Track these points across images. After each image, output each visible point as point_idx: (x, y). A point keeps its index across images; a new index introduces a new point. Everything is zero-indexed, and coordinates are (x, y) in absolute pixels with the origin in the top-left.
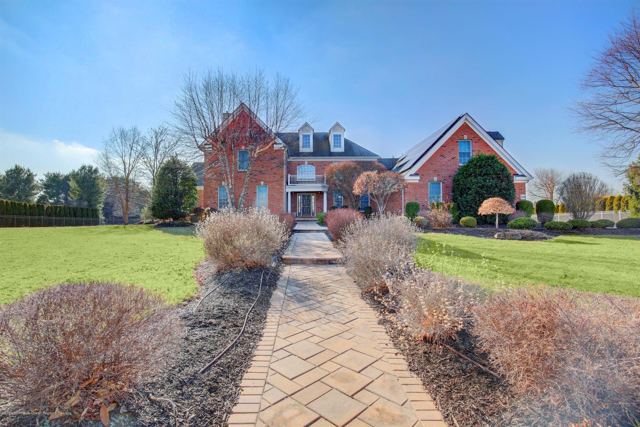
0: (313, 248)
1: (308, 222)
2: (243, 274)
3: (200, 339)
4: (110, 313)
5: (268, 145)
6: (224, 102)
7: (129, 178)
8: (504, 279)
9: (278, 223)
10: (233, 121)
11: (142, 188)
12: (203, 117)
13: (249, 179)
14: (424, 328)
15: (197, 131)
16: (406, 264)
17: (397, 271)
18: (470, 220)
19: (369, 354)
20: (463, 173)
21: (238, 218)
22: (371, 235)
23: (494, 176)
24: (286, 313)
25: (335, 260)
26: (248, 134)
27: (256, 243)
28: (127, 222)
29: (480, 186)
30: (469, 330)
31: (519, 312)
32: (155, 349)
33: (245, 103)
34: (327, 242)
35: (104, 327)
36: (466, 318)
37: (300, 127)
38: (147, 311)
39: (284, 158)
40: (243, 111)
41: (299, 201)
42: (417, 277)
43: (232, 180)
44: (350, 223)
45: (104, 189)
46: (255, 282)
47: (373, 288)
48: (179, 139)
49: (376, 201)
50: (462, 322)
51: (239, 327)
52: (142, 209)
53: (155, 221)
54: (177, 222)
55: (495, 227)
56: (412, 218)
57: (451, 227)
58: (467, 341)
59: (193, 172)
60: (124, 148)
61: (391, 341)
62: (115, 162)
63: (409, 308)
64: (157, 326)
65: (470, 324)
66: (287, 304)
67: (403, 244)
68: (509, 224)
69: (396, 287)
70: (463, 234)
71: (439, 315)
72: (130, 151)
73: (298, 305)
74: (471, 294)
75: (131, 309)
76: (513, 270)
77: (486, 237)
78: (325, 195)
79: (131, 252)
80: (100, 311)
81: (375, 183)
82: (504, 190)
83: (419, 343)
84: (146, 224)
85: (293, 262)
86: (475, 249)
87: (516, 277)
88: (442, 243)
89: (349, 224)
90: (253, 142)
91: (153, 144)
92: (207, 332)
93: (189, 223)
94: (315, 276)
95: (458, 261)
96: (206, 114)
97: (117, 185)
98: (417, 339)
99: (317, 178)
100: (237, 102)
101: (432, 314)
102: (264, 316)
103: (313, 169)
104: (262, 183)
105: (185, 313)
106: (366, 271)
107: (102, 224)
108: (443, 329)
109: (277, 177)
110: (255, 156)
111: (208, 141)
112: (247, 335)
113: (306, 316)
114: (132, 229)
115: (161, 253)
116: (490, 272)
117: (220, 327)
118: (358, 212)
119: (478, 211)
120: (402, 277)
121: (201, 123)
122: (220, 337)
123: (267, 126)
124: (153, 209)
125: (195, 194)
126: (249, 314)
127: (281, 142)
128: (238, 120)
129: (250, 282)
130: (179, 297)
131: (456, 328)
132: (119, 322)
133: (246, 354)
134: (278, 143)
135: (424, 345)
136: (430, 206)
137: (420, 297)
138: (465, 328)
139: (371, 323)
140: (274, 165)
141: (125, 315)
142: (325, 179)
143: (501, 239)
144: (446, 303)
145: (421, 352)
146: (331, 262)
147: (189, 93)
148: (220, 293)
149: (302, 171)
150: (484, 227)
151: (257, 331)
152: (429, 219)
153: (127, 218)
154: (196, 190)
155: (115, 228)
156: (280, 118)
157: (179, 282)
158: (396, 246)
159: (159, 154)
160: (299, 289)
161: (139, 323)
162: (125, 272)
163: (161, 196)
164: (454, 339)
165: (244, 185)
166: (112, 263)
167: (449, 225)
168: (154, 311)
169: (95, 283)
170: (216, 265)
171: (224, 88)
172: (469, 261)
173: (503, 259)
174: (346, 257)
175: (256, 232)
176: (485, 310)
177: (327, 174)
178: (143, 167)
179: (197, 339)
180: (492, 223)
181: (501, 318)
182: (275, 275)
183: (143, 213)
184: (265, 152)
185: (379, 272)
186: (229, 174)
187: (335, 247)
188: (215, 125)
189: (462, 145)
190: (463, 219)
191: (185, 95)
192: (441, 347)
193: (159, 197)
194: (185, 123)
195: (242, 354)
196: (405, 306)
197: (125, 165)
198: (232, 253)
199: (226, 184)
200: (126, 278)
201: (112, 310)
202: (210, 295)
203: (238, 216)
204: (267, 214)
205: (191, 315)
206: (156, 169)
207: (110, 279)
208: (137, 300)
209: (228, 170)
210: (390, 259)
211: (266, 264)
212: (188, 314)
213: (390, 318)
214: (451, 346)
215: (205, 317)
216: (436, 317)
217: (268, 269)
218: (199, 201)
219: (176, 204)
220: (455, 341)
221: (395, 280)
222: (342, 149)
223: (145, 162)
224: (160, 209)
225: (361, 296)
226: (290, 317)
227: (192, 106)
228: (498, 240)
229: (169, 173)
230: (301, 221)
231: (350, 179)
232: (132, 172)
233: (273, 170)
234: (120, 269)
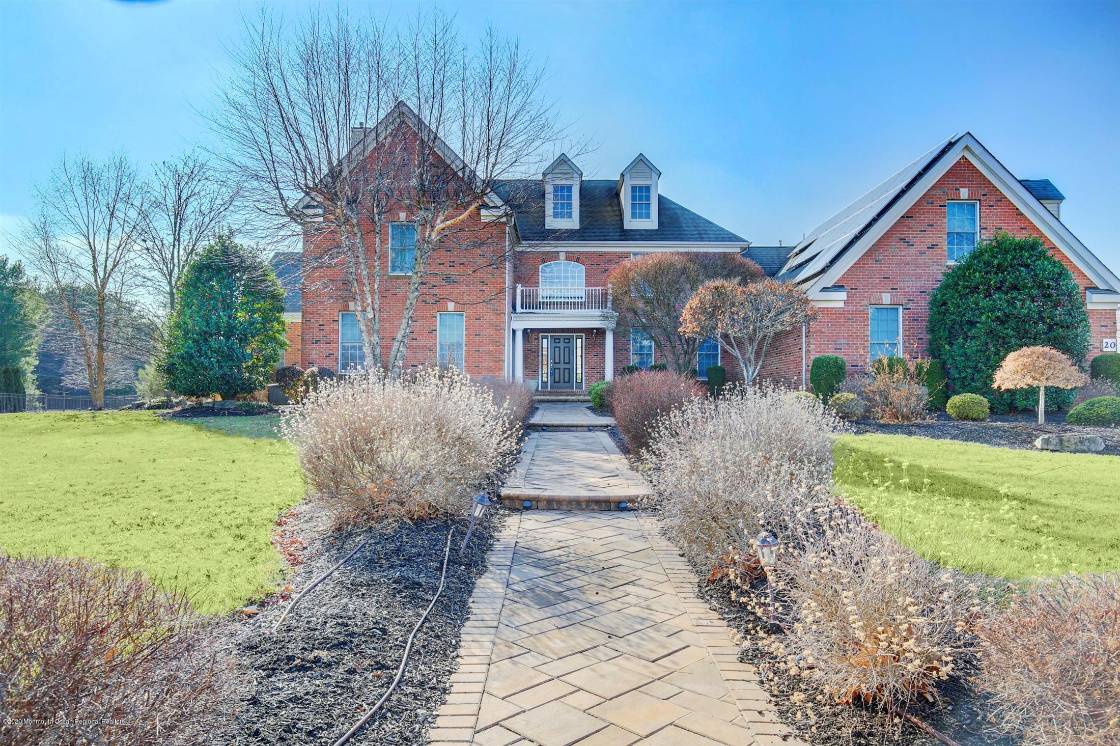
0: (578, 470)
1: (567, 405)
2: (401, 536)
3: (290, 700)
4: (51, 637)
5: (465, 210)
6: (352, 98)
7: (106, 291)
8: (1059, 552)
9: (489, 406)
10: (377, 149)
11: (142, 317)
12: (300, 136)
13: (417, 297)
14: (855, 672)
15: (283, 173)
16: (809, 510)
17: (786, 528)
18: (973, 403)
19: (715, 737)
20: (957, 284)
21: (389, 393)
22: (723, 438)
23: (1035, 292)
24: (509, 634)
25: (632, 500)
26: (414, 182)
27: (434, 456)
28: (99, 403)
29: (998, 318)
30: (969, 678)
31: (1096, 636)
32: (172, 728)
33: (408, 103)
34: (613, 457)
35: (34, 675)
36: (960, 647)
37: (547, 164)
38: (152, 630)
39: (507, 243)
40: (403, 122)
41: (545, 353)
42: (836, 543)
43: (373, 299)
44: (670, 408)
45: (37, 317)
46: (430, 555)
47: (726, 570)
48: (237, 192)
49: (736, 353)
50: (949, 659)
51: (388, 668)
52: (140, 371)
53: (175, 400)
54: (231, 404)
55: (1037, 421)
56: (825, 396)
57: (924, 419)
58: (965, 706)
59: (273, 276)
60: (91, 212)
61: (773, 704)
62: (69, 249)
63: (816, 622)
64: (178, 669)
65: (971, 664)
66: (511, 610)
67: (802, 461)
68: (1071, 412)
69: (784, 568)
70: (953, 438)
71: (893, 640)
72: (107, 222)
73: (539, 614)
74: (973, 588)
75: (108, 626)
76: (1082, 530)
77: (1012, 444)
78: (609, 338)
79: (110, 481)
80: (26, 634)
81: (734, 309)
82: (1062, 327)
83: (842, 711)
84: (151, 408)
85: (527, 504)
86: (985, 476)
87: (1090, 546)
88: (901, 459)
89: (667, 410)
90: (428, 202)
91: (170, 204)
92: (306, 683)
93: (263, 407)
94: (584, 540)
95: (942, 505)
96: (306, 130)
97: (74, 308)
98: (838, 701)
99: (589, 295)
100: (385, 98)
101: (876, 638)
102: (454, 642)
103: (579, 272)
104: (451, 306)
105: (250, 634)
106: (709, 528)
107: (35, 409)
108: (903, 675)
109: (490, 292)
110: (433, 237)
111: (313, 199)
112: (410, 690)
113: (558, 642)
114: (112, 422)
115: (190, 484)
116: (1023, 534)
117: (341, 670)
118: (691, 382)
119: (992, 380)
120: (798, 543)
121: (294, 152)
122: (340, 695)
123: (463, 162)
124: (169, 370)
125: (278, 331)
126: (415, 636)
127: (499, 203)
128: (390, 147)
129: (419, 555)
130: (237, 595)
131: (934, 673)
132: (75, 659)
133: (406, 739)
134: (491, 204)
135: (854, 716)
136: (873, 366)
137: (845, 593)
138: (959, 673)
139: (721, 658)
140: (481, 261)
141: (92, 641)
142: (610, 298)
143: (1052, 451)
144: (910, 609)
145: (847, 732)
146: (623, 505)
147: (262, 74)
148: (342, 583)
149: (552, 278)
150: (1008, 421)
151: (434, 681)
152: (870, 400)
153: (102, 394)
154: (282, 323)
155: (70, 418)
156: (496, 142)
157: (237, 556)
158: (786, 466)
159: (184, 229)
160: (541, 573)
161: (130, 663)
162: (93, 533)
163: (190, 338)
164: (931, 700)
165: (406, 311)
166: (60, 510)
167: (918, 414)
168: (171, 629)
169: (13, 560)
170: (333, 514)
171: (354, 61)
172: (968, 504)
173: (1057, 502)
174: (660, 494)
175: (435, 431)
176: (1010, 629)
177: (614, 284)
178: (143, 261)
179: (281, 702)
180: (1029, 410)
181: (1049, 649)
182: (481, 538)
183: (144, 380)
184: (459, 229)
185: (743, 530)
186: (366, 282)
187: (632, 468)
188: (330, 158)
189: (954, 215)
190: (955, 400)
191: (251, 79)
192: (896, 720)
193: (186, 340)
194: (254, 153)
195: (397, 739)
196: (806, 617)
197: (94, 258)
198: (372, 481)
199: (360, 309)
200: (96, 548)
201: (56, 631)
202: (317, 588)
203: (389, 388)
204: (462, 384)
205: (266, 640)
206: (176, 269)
207: (52, 551)
208: (126, 604)
209: (364, 273)
210: (770, 499)
211: (458, 510)
212: (258, 639)
213: (769, 645)
214: (924, 717)
215: (301, 645)
216: (884, 644)
217: (464, 523)
218: (289, 350)
219: (229, 357)
220: (933, 705)
221: (782, 551)
222: (651, 223)
223: (148, 249)
224: (188, 369)
225: (697, 590)
226: (518, 642)
227: (270, 107)
228: (1044, 452)
229: (211, 279)
230: (548, 401)
231: (672, 299)
232: (113, 275)
233: (478, 274)
234: (81, 524)
